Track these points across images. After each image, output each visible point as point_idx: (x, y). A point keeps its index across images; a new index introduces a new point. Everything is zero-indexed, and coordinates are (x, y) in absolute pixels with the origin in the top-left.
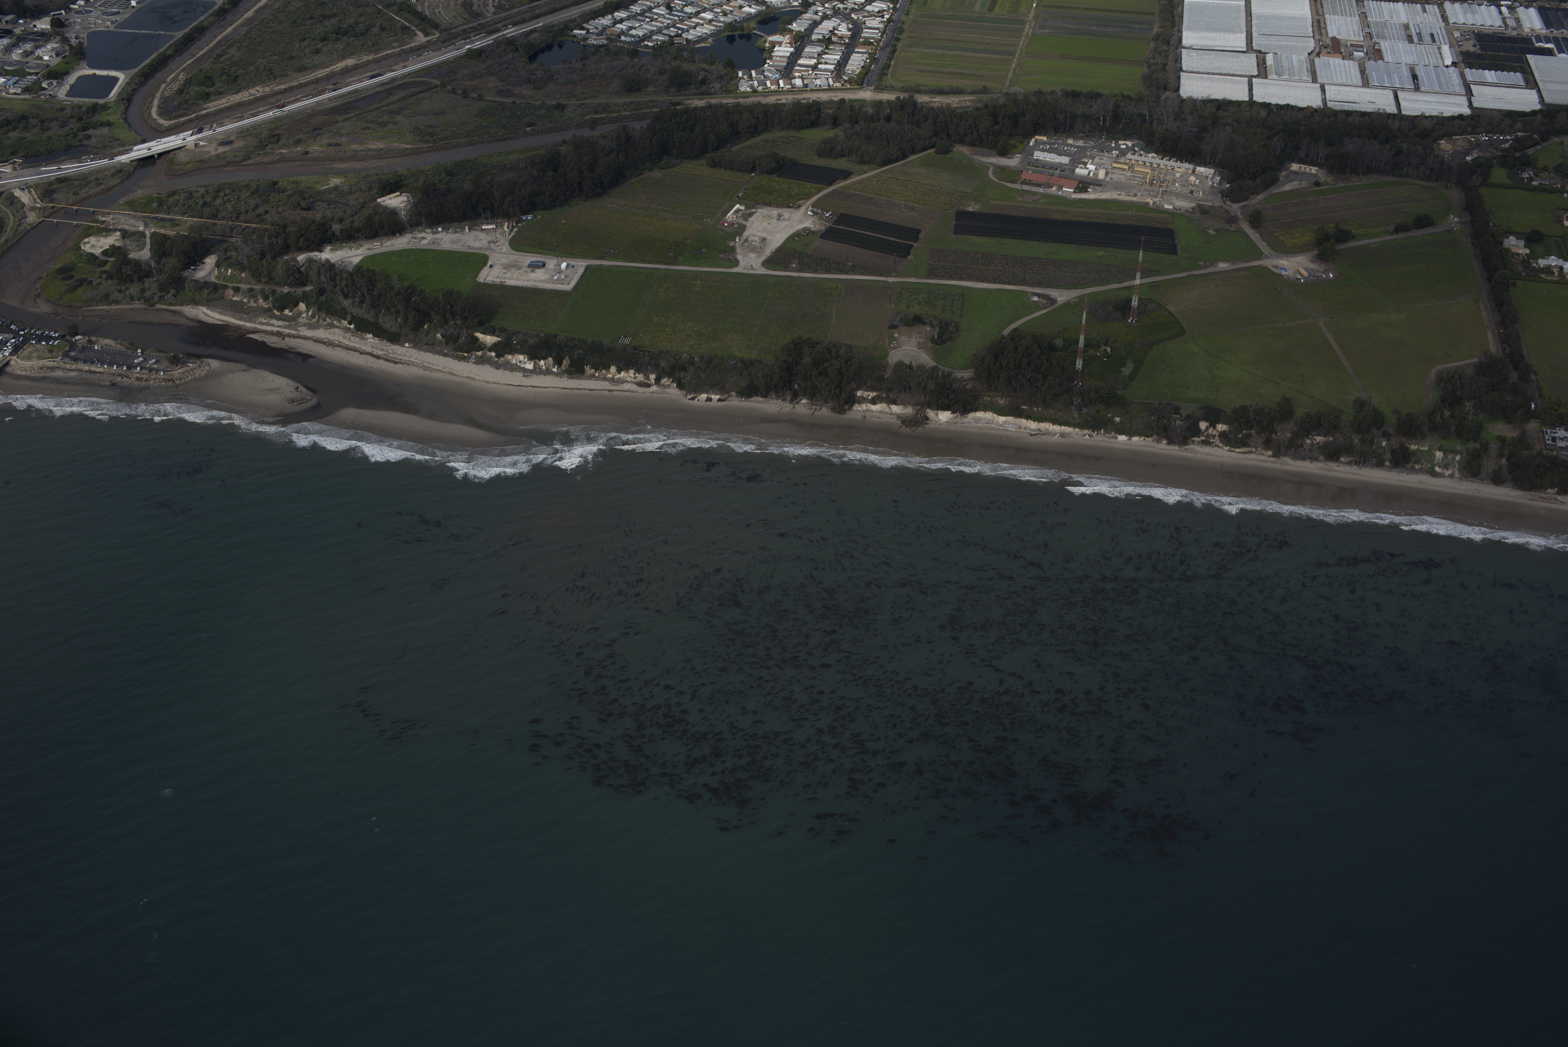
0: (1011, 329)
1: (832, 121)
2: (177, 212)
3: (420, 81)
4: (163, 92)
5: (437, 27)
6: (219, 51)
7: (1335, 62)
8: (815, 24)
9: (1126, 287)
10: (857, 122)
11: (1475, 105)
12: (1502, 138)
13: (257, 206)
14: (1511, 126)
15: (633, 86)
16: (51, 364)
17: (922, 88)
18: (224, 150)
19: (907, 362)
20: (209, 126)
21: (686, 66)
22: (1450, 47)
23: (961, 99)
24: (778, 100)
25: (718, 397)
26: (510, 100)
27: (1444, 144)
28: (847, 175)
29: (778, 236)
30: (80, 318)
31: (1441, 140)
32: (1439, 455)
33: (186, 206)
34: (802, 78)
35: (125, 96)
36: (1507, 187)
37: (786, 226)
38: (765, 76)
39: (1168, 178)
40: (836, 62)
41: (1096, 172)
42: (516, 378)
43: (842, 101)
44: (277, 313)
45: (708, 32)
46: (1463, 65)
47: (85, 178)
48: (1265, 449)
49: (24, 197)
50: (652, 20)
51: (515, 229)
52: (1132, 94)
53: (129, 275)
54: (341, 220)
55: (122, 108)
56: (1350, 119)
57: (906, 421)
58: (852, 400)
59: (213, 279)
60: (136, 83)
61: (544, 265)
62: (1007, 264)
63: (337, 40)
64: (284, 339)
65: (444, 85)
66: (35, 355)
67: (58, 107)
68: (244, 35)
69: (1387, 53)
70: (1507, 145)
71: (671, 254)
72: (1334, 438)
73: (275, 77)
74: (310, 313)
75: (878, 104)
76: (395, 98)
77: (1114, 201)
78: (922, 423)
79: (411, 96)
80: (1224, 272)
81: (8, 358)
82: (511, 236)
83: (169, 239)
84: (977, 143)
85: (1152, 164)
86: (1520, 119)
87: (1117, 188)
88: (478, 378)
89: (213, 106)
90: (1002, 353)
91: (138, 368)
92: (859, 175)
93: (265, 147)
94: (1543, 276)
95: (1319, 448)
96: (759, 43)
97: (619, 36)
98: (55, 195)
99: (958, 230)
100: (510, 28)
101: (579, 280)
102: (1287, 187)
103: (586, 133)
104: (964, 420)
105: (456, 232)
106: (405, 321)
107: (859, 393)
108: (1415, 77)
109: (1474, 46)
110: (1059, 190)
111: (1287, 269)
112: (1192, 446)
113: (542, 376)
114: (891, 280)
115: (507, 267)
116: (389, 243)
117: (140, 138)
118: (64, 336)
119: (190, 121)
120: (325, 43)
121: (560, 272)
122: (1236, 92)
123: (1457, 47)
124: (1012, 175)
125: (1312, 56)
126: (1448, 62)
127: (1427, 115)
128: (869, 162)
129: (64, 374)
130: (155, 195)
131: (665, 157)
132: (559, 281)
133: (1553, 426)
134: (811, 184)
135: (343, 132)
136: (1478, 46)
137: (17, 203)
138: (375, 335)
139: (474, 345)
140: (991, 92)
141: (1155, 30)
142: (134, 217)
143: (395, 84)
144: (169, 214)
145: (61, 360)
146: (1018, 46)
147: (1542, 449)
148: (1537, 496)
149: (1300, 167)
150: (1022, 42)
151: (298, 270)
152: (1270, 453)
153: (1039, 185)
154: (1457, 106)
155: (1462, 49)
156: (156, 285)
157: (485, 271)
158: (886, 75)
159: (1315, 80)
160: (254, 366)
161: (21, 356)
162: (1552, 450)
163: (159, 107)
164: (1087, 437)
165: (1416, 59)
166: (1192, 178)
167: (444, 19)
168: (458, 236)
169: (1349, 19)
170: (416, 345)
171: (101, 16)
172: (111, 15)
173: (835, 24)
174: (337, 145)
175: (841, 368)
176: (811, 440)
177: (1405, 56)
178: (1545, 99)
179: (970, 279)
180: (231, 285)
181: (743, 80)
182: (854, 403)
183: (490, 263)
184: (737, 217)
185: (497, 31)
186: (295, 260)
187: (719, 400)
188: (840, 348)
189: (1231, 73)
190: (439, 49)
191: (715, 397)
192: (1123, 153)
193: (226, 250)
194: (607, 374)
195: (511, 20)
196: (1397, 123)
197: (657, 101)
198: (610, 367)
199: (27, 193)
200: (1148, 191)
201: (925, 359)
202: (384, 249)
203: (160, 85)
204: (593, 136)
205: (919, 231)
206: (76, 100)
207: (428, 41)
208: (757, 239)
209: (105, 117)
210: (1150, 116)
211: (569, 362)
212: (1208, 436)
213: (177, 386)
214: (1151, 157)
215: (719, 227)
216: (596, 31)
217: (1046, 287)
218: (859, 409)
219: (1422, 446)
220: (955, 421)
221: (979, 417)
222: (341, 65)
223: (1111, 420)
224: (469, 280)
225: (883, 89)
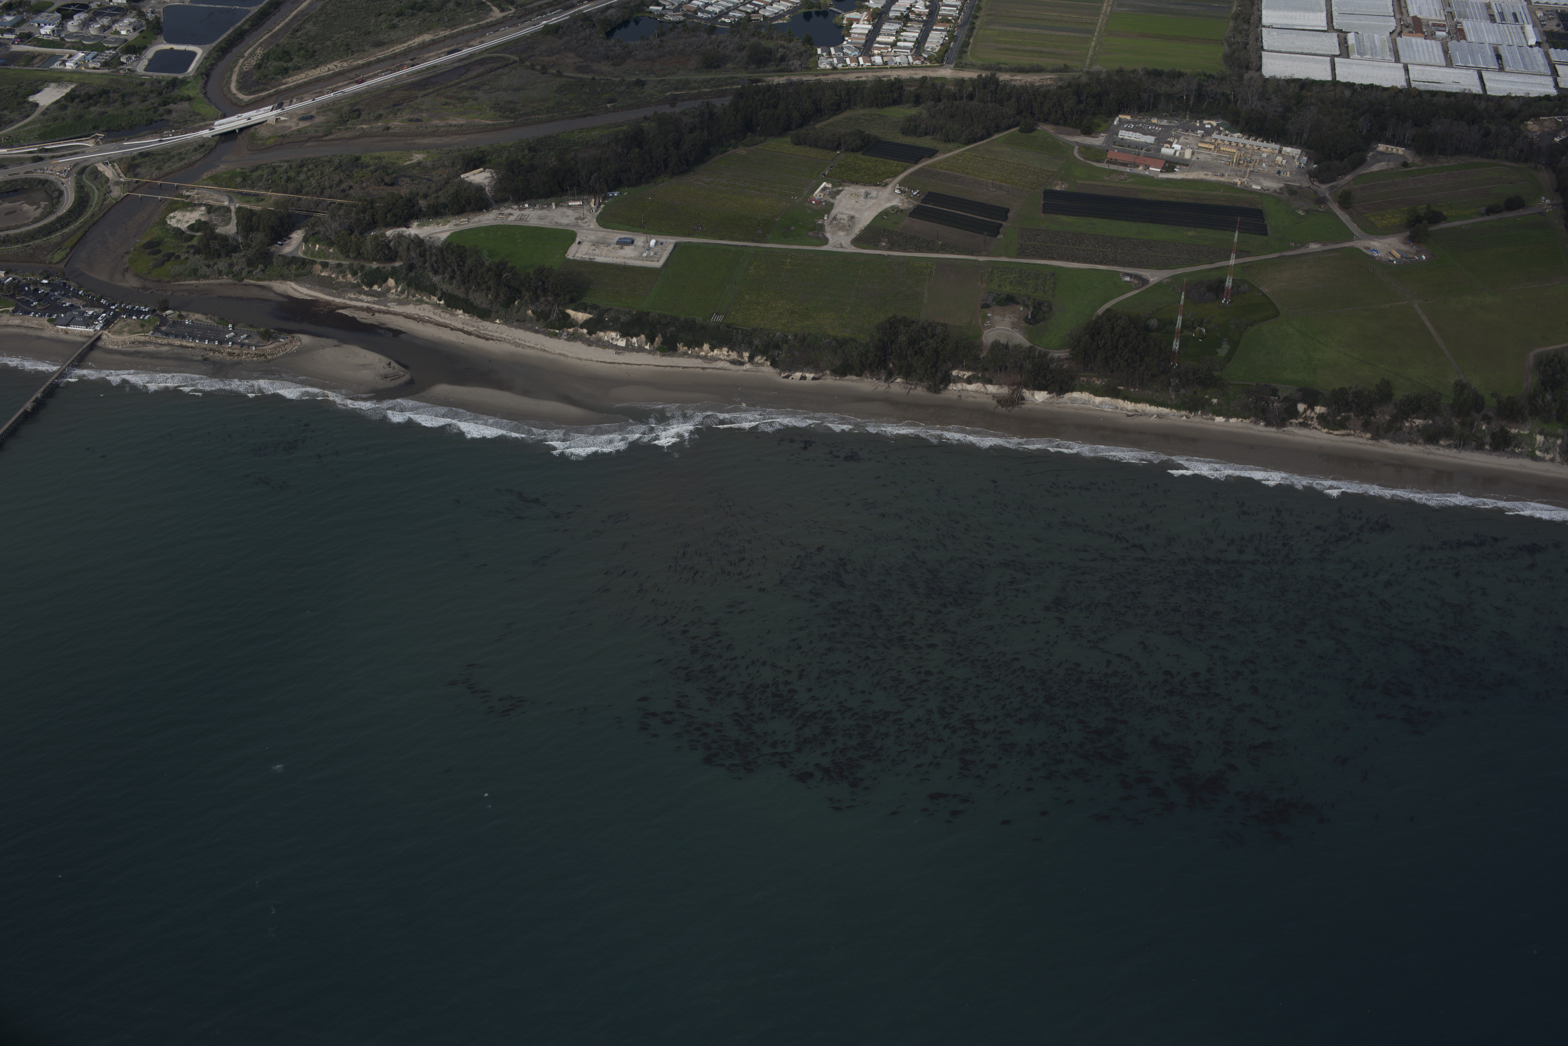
0: (1104, 310)
1: (914, 99)
2: (261, 187)
3: (498, 57)
4: (241, 67)
5: (512, 2)
6: (295, 26)
7: (1418, 41)
8: (892, 1)
9: (1218, 268)
10: (939, 100)
11: (1561, 85)
13: (341, 182)
15: (713, 62)
16: (143, 339)
17: (1003, 66)
18: (305, 125)
19: (1003, 341)
20: (289, 101)
21: (765, 43)
22: (1533, 26)
23: (1042, 78)
24: (858, 77)
25: (812, 375)
26: (589, 76)
27: (1531, 125)
28: (932, 153)
29: (866, 214)
30: (169, 293)
31: (1528, 121)
32: (1540, 438)
33: (270, 181)
34: (881, 55)
35: (203, 70)
37: (874, 204)
38: (844, 54)
39: (1255, 158)
40: (915, 39)
41: (1182, 151)
42: (609, 355)
43: (924, 79)
44: (366, 289)
45: (785, 8)
46: (1547, 45)
47: (168, 153)
48: (1363, 431)
49: (108, 172)
51: (602, 206)
52: (1214, 73)
53: (216, 250)
54: (426, 196)
55: (201, 82)
56: (1435, 99)
57: (1002, 401)
58: (947, 380)
59: (300, 254)
60: (214, 58)
61: (632, 242)
62: (1098, 244)
63: (413, 15)
64: (374, 315)
65: (522, 61)
66: (126, 329)
67: (138, 81)
68: (319, 10)
69: (1469, 33)
71: (760, 232)
72: (1434, 421)
73: (353, 52)
74: (399, 289)
75: (961, 82)
76: (474, 73)
77: (1201, 181)
78: (1018, 403)
79: (490, 72)
80: (1315, 253)
81: (100, 333)
82: (598, 213)
83: (256, 214)
84: (1061, 121)
85: (1237, 144)
87: (1203, 168)
88: (570, 355)
89: (293, 80)
90: (1099, 334)
91: (230, 343)
92: (944, 153)
93: (346, 122)
95: (1419, 431)
96: (836, 20)
97: (696, 12)
98: (138, 170)
99: (1046, 209)
100: (586, 4)
101: (669, 257)
102: (1375, 168)
103: (667, 109)
104: (1060, 400)
105: (542, 208)
106: (496, 297)
107: (955, 373)
108: (1499, 57)
109: (1558, 25)
110: (1145, 170)
111: (1379, 251)
112: (1290, 429)
113: (635, 353)
114: (981, 259)
115: (596, 244)
116: (476, 219)
117: (220, 113)
118: (154, 311)
119: (270, 96)
120: (401, 18)
121: (649, 249)
122: (1319, 71)
123: (1540, 27)
124: (1098, 154)
125: (1394, 36)
126: (1532, 41)
127: (1513, 95)
128: (954, 141)
129: (155, 349)
130: (238, 170)
131: (749, 134)
132: (648, 258)
134: (897, 162)
135: (423, 107)
136: (1562, 26)
137: (101, 177)
138: (465, 312)
139: (566, 322)
140: (1072, 71)
141: (1234, 9)
142: (218, 191)
143: (473, 60)
144: (253, 188)
145: (152, 334)
146: (1097, 24)
149: (1387, 148)
150: (1101, 20)
151: (387, 246)
152: (1369, 435)
153: (1125, 165)
154: (1542, 87)
155: (1545, 28)
156: (244, 260)
157: (574, 248)
158: (965, 52)
159: (1397, 60)
160: (345, 342)
161: (113, 330)
163: (238, 82)
164: (1184, 418)
165: (1499, 39)
166: (1279, 159)
168: (545, 212)
170: (507, 321)
173: (912, 2)
174: (417, 120)
175: (937, 347)
176: (907, 420)
177: (1488, 36)
179: (1060, 259)
180: (319, 260)
181: (822, 58)
182: (950, 382)
183: (578, 240)
184: (824, 195)
185: (573, 6)
186: (384, 235)
187: (813, 379)
188: (936, 327)
189: (1313, 52)
190: (515, 25)
191: (809, 376)
192: (1208, 133)
193: (314, 225)
194: (700, 351)
196: (1483, 104)
197: (737, 78)
198: (703, 345)
199: (111, 168)
200: (1235, 171)
201: (1019, 338)
202: (471, 225)
203: (238, 60)
204: (675, 113)
205: (1008, 210)
206: (155, 75)
207: (504, 17)
208: (845, 217)
209: (185, 92)
210: (1235, 96)
211: (661, 339)
212: (1306, 418)
213: (269, 362)
214: (1237, 137)
215: (807, 205)
216: (673, 8)
217: (1138, 268)
218: (954, 388)
219: (1523, 430)
220: (1051, 401)
221: (1076, 398)
222: (418, 40)
223: (1208, 401)
224: (558, 256)
225: (963, 67)
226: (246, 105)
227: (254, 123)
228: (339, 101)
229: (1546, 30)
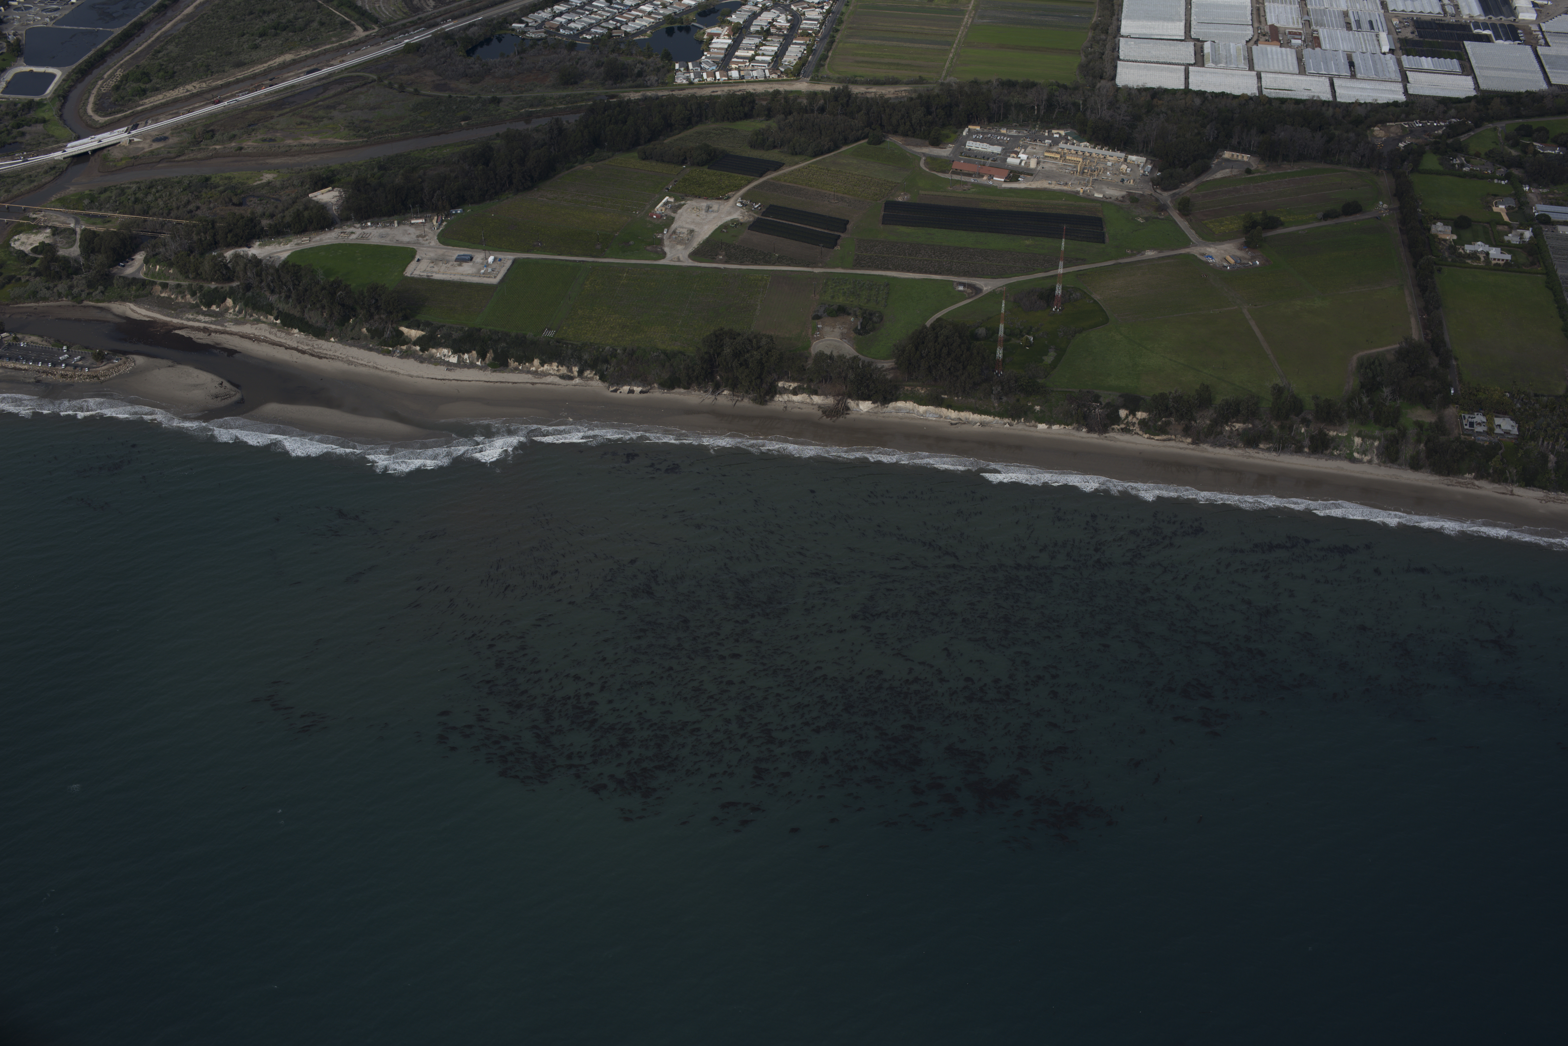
0: (934, 320)
1: (766, 113)
2: (108, 208)
3: (358, 76)
4: (99, 89)
5: (376, 21)
6: (157, 47)
7: (1273, 49)
8: (755, 15)
9: (1051, 276)
10: (790, 113)
11: (1411, 91)
12: (1435, 124)
13: (189, 202)
14: (1445, 112)
15: (570, 79)
17: (859, 79)
18: (158, 146)
19: (828, 352)
20: (143, 123)
21: (623, 59)
22: (1389, 34)
23: (897, 90)
24: (713, 92)
25: (640, 389)
26: (446, 94)
27: (1377, 131)
28: (778, 166)
29: (706, 227)
30: (8, 316)
31: (1374, 127)
32: (1357, 440)
33: (118, 202)
34: (739, 69)
35: (61, 92)
36: (1438, 173)
37: (714, 218)
38: (701, 68)
39: (1100, 166)
40: (773, 53)
41: (1028, 161)
42: (440, 372)
43: (777, 92)
44: (204, 309)
45: (647, 24)
46: (1400, 52)
47: (18, 175)
48: (1184, 436)
50: (592, 12)
51: (445, 223)
52: (1068, 84)
53: (57, 272)
54: (272, 216)
55: (58, 104)
56: (1284, 107)
57: (827, 412)
58: (773, 391)
59: (141, 275)
60: (73, 80)
61: (471, 259)
62: (934, 253)
63: (276, 35)
64: (210, 335)
65: (380, 80)
68: (183, 31)
69: (1325, 41)
70: (1440, 132)
71: (599, 247)
72: (1253, 425)
73: (212, 72)
74: (237, 309)
75: (813, 96)
76: (331, 92)
77: (1045, 190)
78: (843, 414)
79: (348, 91)
80: (1150, 260)
82: (439, 231)
83: (99, 235)
84: (909, 133)
85: (1084, 153)
86: (1454, 105)
87: (1047, 177)
88: (402, 372)
89: (149, 102)
90: (923, 343)
91: (63, 365)
92: (790, 166)
93: (199, 143)
94: (1469, 261)
95: (1238, 435)
96: (698, 35)
97: (558, 29)
99: (886, 220)
100: (450, 22)
101: (506, 273)
102: (1219, 175)
103: (521, 126)
104: (885, 410)
105: (385, 227)
106: (331, 316)
107: (780, 384)
108: (1351, 64)
109: (1413, 33)
110: (989, 179)
111: (1214, 257)
112: (1111, 434)
113: (466, 369)
114: (817, 270)
115: (434, 261)
116: (318, 238)
117: (74, 135)
119: (126, 117)
120: (264, 38)
121: (487, 265)
122: (1172, 80)
123: (1395, 34)
124: (943, 165)
125: (1250, 44)
126: (1386, 49)
127: (1362, 102)
128: (801, 154)
130: (87, 192)
131: (597, 149)
132: (485, 274)
133: (1471, 411)
134: (741, 176)
135: (278, 127)
136: (1416, 33)
138: (301, 330)
139: (399, 339)
140: (927, 83)
141: (1094, 19)
142: (65, 213)
143: (332, 79)
144: (100, 210)
146: (956, 36)
147: (1460, 434)
148: (1455, 481)
149: (1233, 155)
150: (961, 32)
151: (225, 266)
152: (1189, 440)
153: (970, 175)
154: (1392, 93)
155: (1400, 36)
156: (84, 282)
157: (413, 265)
158: (823, 66)
159: (1251, 68)
160: (179, 362)
162: (1470, 435)
163: (95, 103)
164: (1007, 425)
165: (1354, 46)
166: (1124, 167)
167: (384, 13)
168: (387, 230)
169: (1288, 7)
170: (341, 340)
171: (40, 13)
172: (51, 11)
173: (774, 16)
174: (271, 140)
175: (762, 359)
176: (731, 431)
177: (1342, 43)
178: (1480, 85)
179: (896, 269)
180: (159, 281)
181: (679, 73)
182: (776, 393)
183: (417, 257)
184: (666, 209)
185: (436, 25)
186: (222, 255)
187: (641, 392)
188: (762, 338)
189: (1168, 61)
190: (377, 44)
191: (637, 389)
192: (1055, 142)
193: (154, 246)
194: (531, 367)
195: (451, 13)
196: (1331, 110)
197: (593, 94)
198: (533, 360)
200: (1079, 180)
201: (848, 350)
202: (313, 244)
203: (97, 82)
204: (528, 130)
205: (848, 222)
206: (12, 97)
207: (367, 36)
208: (685, 231)
209: (41, 114)
210: (1084, 105)
211: (493, 355)
212: (1127, 424)
213: (101, 383)
214: (1085, 147)
215: (648, 219)
216: (535, 25)
217: (972, 277)
218: (781, 399)
219: (1341, 432)
220: (876, 410)
221: (900, 407)
222: (279, 60)
223: (1031, 409)
224: (396, 274)
225: (819, 80)
226: (101, 127)
227: (104, 145)
228: (194, 121)
229: (1400, 37)
